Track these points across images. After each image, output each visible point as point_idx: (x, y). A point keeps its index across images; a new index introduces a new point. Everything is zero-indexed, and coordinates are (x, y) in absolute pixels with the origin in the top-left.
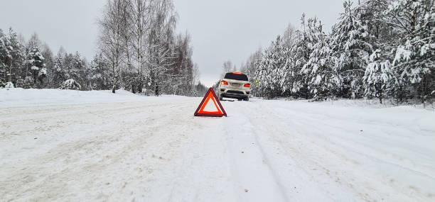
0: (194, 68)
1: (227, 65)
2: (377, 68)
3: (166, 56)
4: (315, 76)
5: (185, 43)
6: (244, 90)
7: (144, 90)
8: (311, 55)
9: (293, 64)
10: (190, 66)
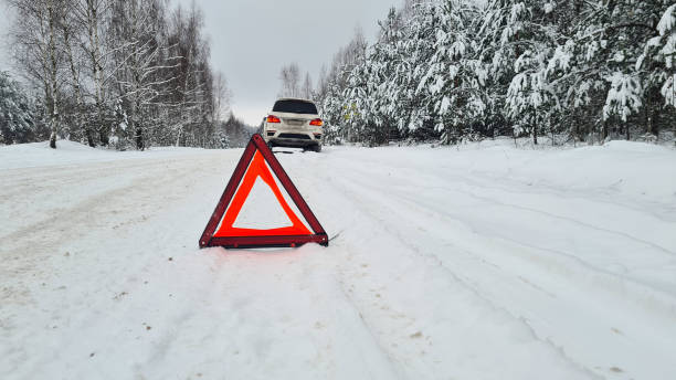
0: (215, 83)
1: (289, 75)
2: (525, 84)
3: (152, 64)
4: (441, 99)
5: (192, 30)
6: (311, 131)
7: (113, 139)
8: (434, 57)
9: (409, 74)
10: (206, 80)
